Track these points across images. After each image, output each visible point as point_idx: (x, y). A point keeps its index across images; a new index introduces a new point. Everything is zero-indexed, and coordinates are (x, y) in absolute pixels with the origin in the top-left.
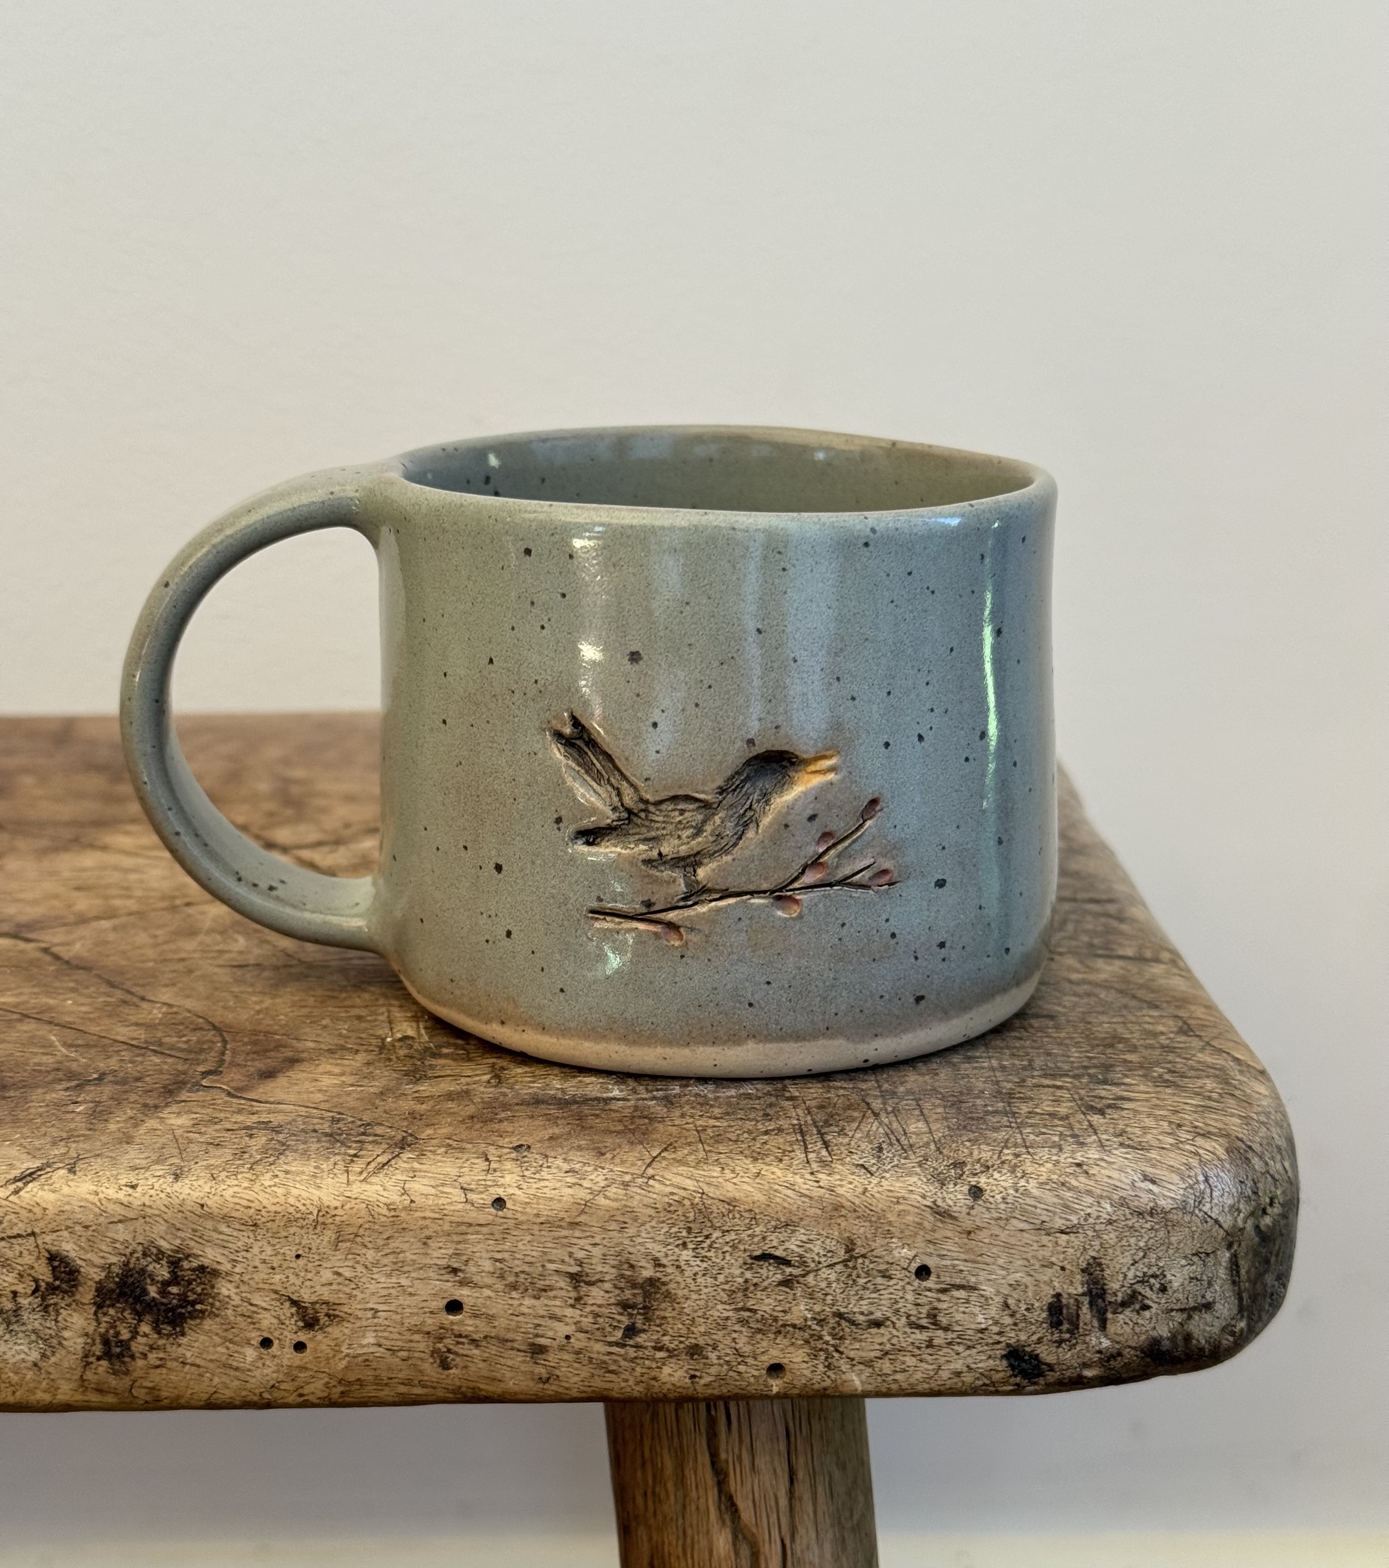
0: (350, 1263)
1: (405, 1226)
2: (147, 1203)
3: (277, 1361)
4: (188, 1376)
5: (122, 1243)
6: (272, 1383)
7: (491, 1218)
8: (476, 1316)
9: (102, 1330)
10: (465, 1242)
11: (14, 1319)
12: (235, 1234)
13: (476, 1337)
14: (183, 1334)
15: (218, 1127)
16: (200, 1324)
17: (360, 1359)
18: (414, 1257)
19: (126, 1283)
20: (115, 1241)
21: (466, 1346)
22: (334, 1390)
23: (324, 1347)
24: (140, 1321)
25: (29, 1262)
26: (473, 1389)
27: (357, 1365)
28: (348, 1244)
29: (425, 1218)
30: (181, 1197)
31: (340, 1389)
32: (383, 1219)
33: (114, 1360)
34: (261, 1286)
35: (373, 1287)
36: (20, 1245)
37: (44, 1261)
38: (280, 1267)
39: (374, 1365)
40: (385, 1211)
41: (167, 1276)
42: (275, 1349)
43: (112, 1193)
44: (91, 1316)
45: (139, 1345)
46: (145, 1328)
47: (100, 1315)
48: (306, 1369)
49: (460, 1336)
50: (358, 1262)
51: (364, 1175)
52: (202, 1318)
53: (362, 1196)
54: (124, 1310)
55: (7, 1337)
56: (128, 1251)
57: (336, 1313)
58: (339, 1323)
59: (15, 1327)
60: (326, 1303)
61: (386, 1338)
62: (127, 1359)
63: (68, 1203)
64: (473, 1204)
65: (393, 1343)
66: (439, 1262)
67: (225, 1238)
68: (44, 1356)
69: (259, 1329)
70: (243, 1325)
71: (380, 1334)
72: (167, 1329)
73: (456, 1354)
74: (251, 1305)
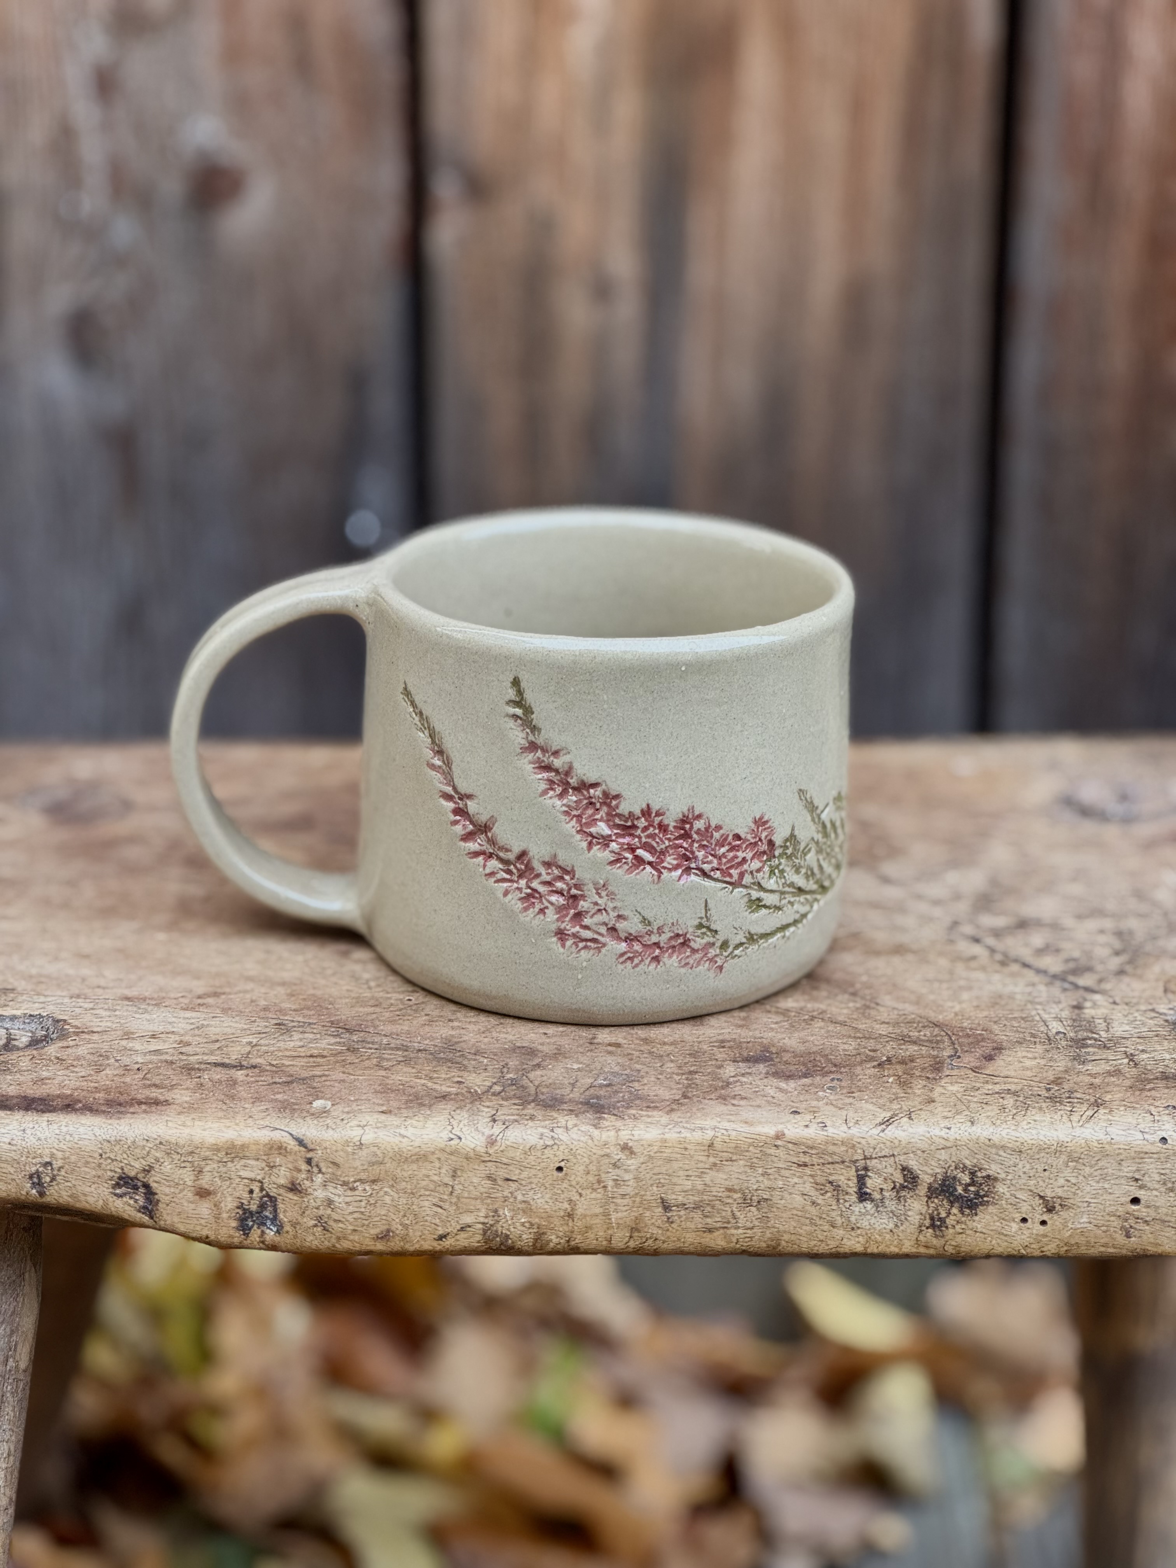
0: (1074, 1174)
1: (1108, 1153)
2: (958, 1138)
3: (1030, 1231)
4: (978, 1239)
5: (944, 1161)
6: (1025, 1244)
7: (1159, 1149)
8: (1148, 1207)
9: (930, 1212)
10: (1144, 1163)
11: (880, 1204)
12: (1008, 1156)
13: (1147, 1219)
14: (976, 1214)
15: (979, 1092)
16: (987, 1209)
17: (1079, 1231)
18: (1113, 1172)
19: (944, 1185)
20: (940, 1160)
21: (1141, 1224)
22: (1062, 1249)
23: (1057, 1223)
24: (952, 1206)
25: (891, 1172)
26: (1144, 1250)
27: (1077, 1234)
28: (1074, 1164)
29: (1120, 1149)
30: (977, 1135)
31: (1066, 1248)
32: (1095, 1149)
33: (937, 1229)
34: (1023, 1187)
35: (1088, 1189)
36: (886, 1162)
37: (899, 1171)
38: (1034, 1176)
39: (1087, 1234)
40: (1096, 1144)
41: (968, 1181)
42: (1029, 1224)
43: (937, 1132)
44: (925, 1203)
45: (950, 1221)
46: (955, 1210)
47: (929, 1203)
48: (1047, 1236)
49: (1138, 1218)
50: (1080, 1174)
51: (1081, 1123)
52: (987, 1206)
53: (1082, 1136)
54: (943, 1200)
55: (876, 1214)
56: (947, 1166)
57: (1066, 1203)
58: (1067, 1209)
59: (881, 1209)
60: (1060, 1198)
61: (1095, 1219)
62: (944, 1229)
63: (913, 1138)
64: (1148, 1141)
65: (1098, 1222)
66: (1128, 1175)
67: (1003, 1159)
68: (896, 1225)
69: (1020, 1212)
70: (1011, 1210)
71: (1091, 1216)
72: (967, 1211)
73: (1135, 1229)
74: (1016, 1198)
